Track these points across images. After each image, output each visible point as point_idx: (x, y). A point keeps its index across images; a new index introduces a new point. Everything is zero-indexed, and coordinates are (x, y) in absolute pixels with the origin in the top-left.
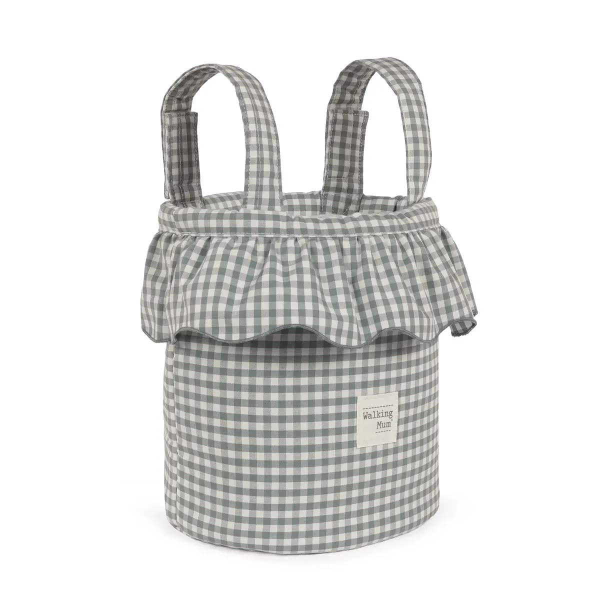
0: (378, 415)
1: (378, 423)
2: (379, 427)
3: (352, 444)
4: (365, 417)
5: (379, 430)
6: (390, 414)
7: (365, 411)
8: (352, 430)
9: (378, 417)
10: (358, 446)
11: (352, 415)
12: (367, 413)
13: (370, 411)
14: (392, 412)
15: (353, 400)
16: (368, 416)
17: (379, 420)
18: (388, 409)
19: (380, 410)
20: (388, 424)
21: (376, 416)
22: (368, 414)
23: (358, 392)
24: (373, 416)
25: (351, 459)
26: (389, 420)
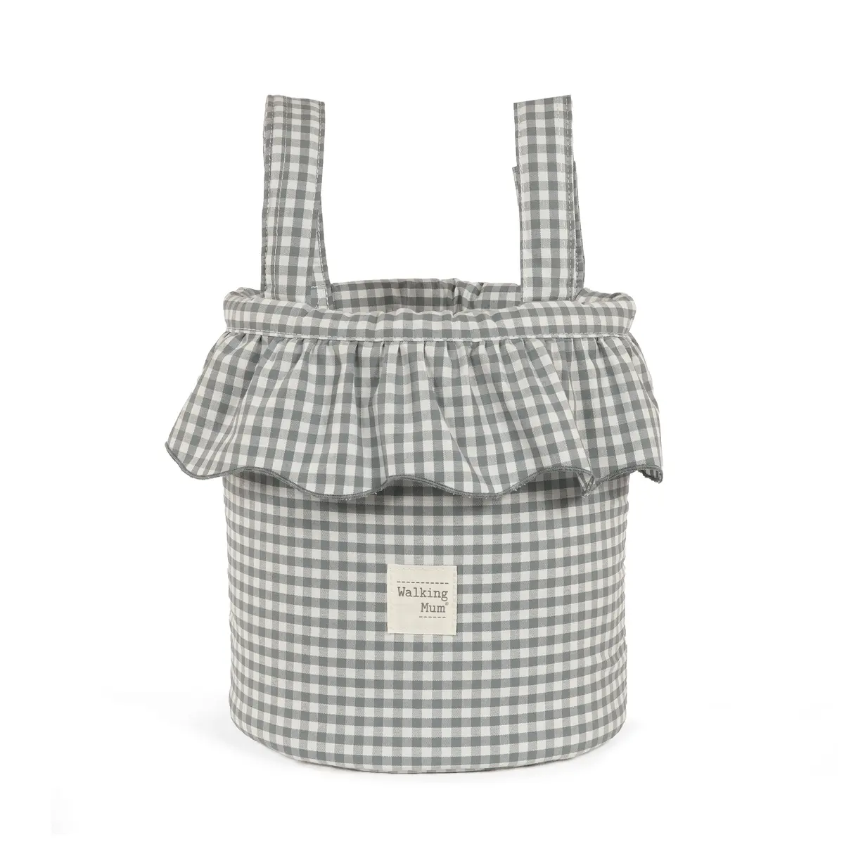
0: (422, 594)
1: (423, 604)
2: (425, 610)
3: (381, 627)
4: (401, 594)
5: (424, 613)
6: (443, 595)
7: (401, 585)
8: (381, 607)
9: (421, 596)
10: (389, 631)
11: (381, 588)
12: (404, 588)
13: (410, 587)
15: (382, 568)
16: (405, 592)
17: (425, 600)
18: (441, 588)
19: (425, 587)
20: (441, 609)
21: (419, 594)
22: (406, 589)
23: (389, 559)
24: (413, 594)
25: (379, 646)
26: (442, 604)
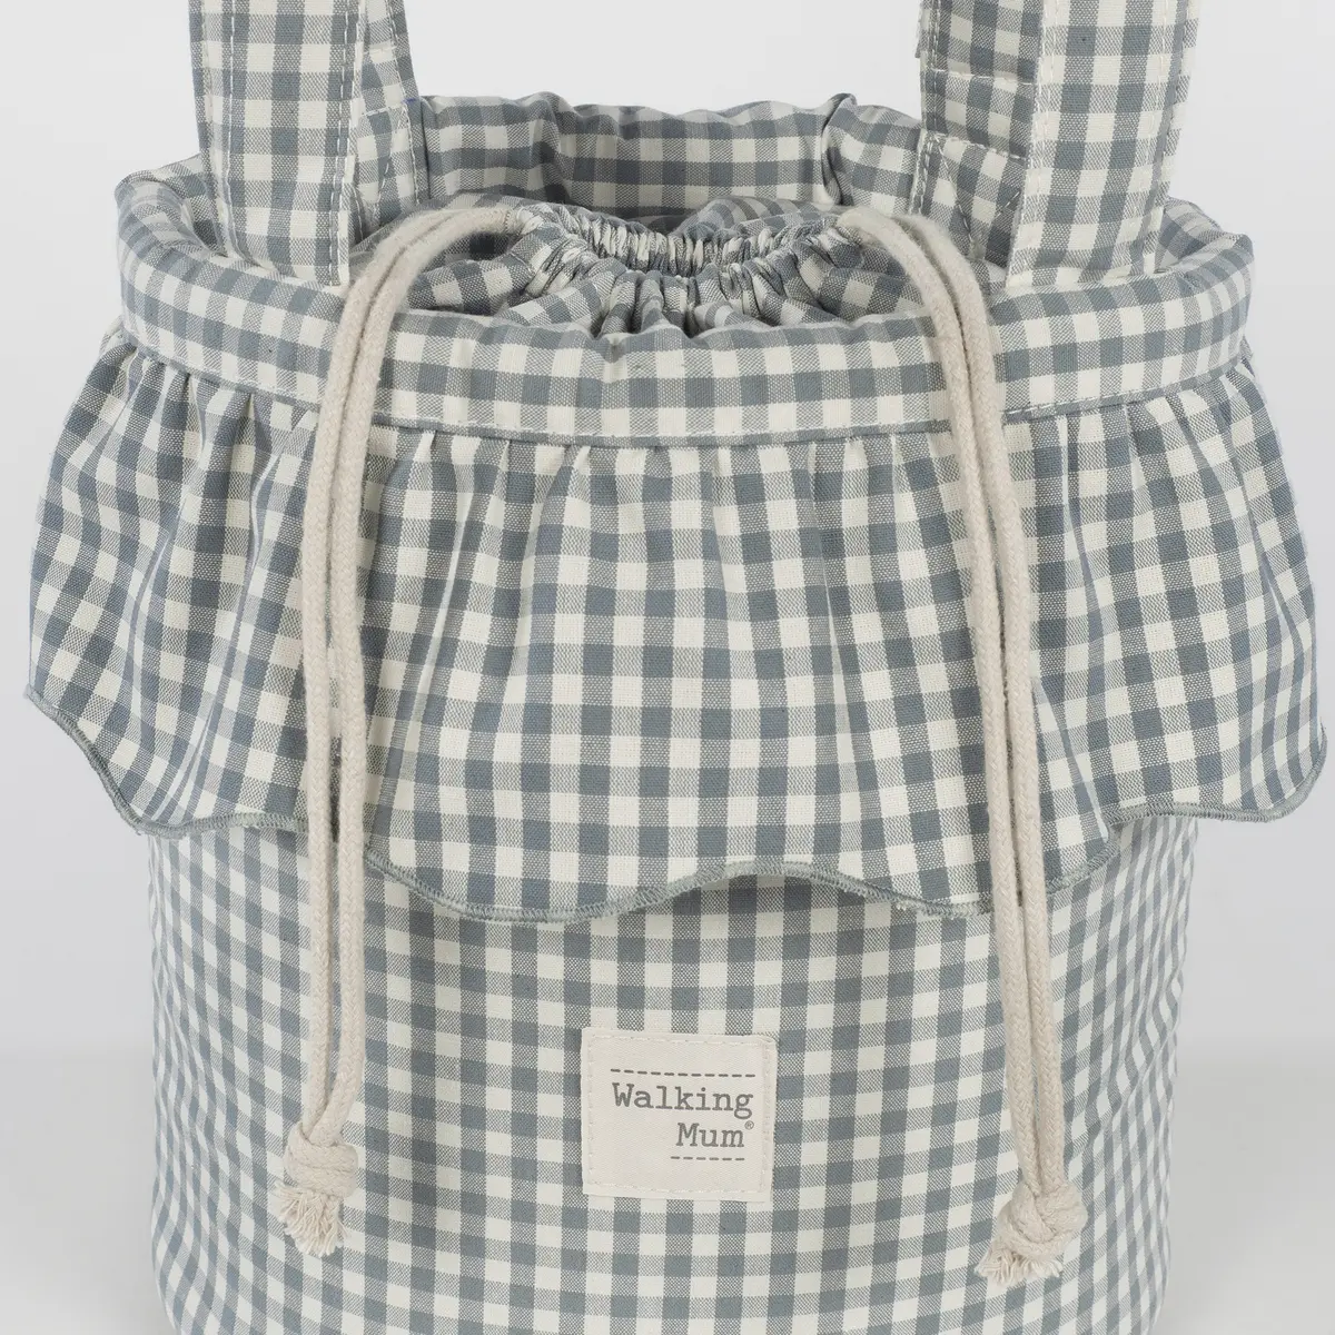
14: (748, 1097)
